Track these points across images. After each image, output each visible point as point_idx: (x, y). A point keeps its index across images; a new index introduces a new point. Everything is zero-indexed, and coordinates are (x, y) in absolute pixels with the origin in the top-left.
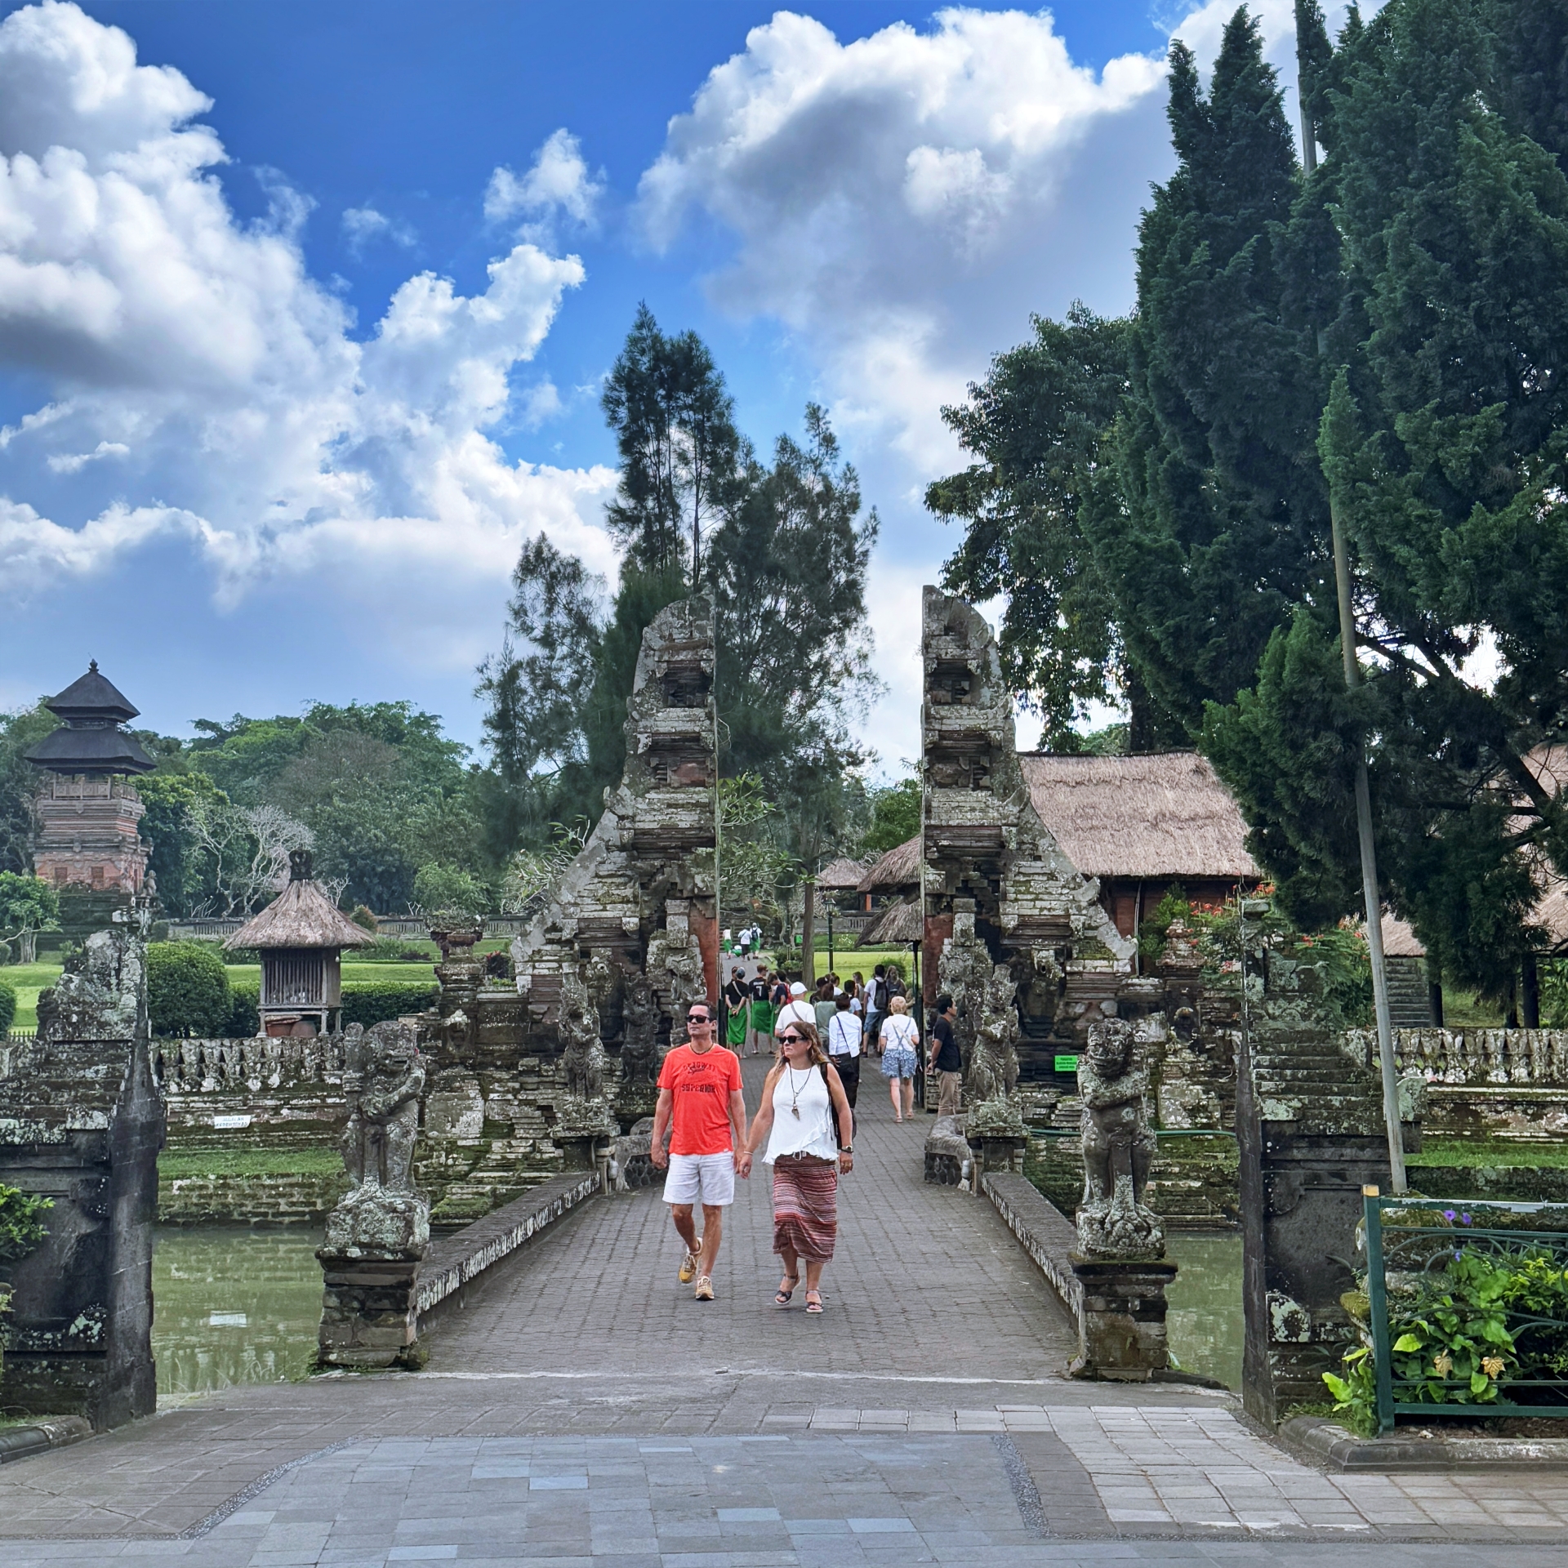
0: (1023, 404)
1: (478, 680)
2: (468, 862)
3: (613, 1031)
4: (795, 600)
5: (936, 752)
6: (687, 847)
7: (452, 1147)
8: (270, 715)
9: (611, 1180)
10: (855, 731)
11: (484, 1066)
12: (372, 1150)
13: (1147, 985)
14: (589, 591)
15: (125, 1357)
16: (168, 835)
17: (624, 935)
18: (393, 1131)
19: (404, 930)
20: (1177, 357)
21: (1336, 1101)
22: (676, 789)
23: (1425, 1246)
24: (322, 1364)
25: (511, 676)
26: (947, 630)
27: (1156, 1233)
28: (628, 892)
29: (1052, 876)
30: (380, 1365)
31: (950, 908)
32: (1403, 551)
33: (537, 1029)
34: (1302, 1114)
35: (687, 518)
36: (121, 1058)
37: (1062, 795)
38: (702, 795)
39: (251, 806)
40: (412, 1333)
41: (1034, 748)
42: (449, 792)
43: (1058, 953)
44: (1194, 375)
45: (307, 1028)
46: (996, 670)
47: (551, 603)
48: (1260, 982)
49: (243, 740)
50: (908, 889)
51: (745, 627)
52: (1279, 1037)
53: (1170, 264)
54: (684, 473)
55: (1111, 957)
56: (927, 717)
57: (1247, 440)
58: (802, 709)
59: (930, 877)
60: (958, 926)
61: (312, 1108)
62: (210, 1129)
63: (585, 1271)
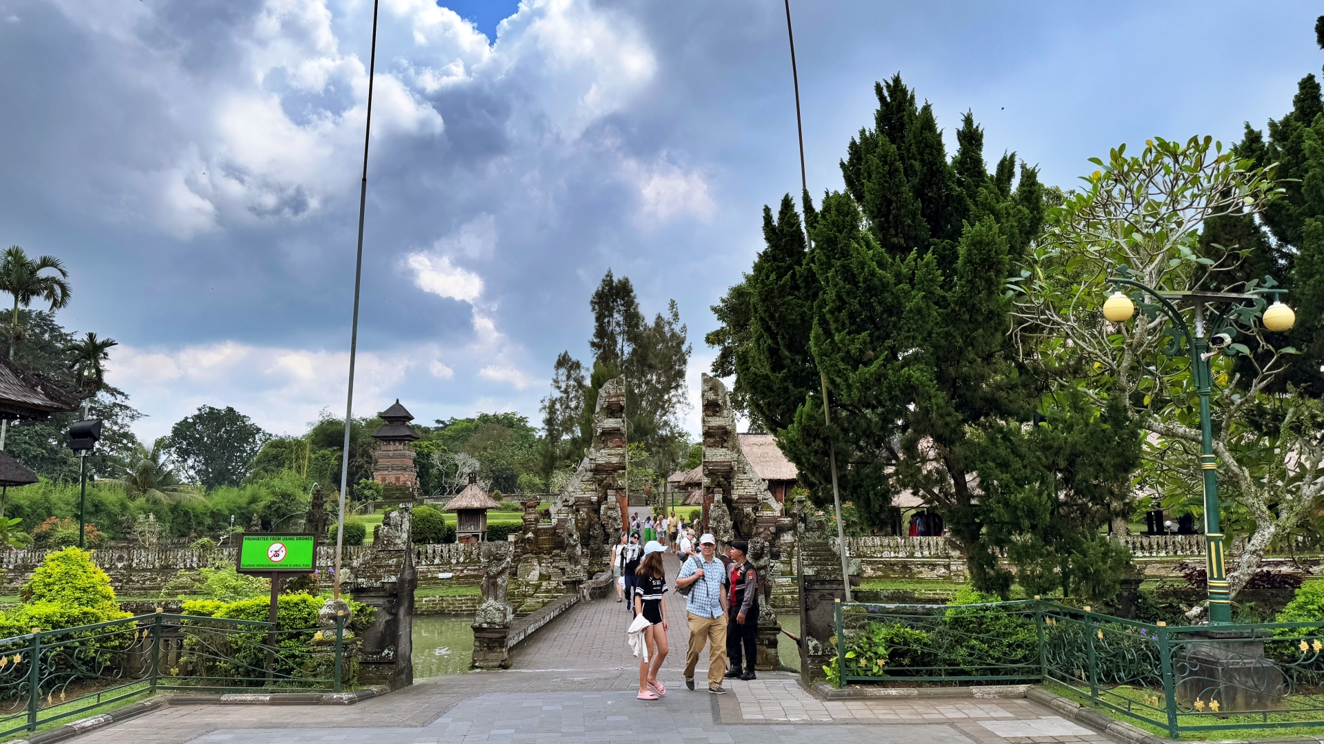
0: (740, 305)
1: (541, 406)
2: (537, 473)
3: (586, 540)
4: (659, 376)
5: (707, 434)
6: (615, 470)
7: (528, 584)
8: (463, 418)
9: (584, 597)
10: (681, 425)
11: (540, 553)
12: (492, 588)
13: (787, 520)
14: (583, 373)
15: (403, 664)
16: (424, 464)
17: (592, 503)
18: (499, 581)
19: (513, 499)
20: (765, 311)
21: (830, 568)
22: (611, 449)
23: (857, 620)
24: (473, 667)
25: (553, 403)
26: (711, 389)
27: (773, 616)
28: (594, 487)
29: (750, 480)
30: (493, 667)
31: (713, 492)
32: (838, 380)
33: (560, 539)
34: (818, 573)
35: (619, 346)
36: (401, 556)
37: (755, 449)
38: (621, 451)
39: (456, 453)
40: (506, 655)
41: (746, 431)
42: (531, 446)
43: (753, 509)
44: (772, 317)
45: (474, 540)
46: (729, 403)
47: (569, 377)
48: (803, 525)
49: (453, 427)
50: (698, 485)
51: (639, 386)
52: (810, 545)
53: (763, 280)
54: (617, 329)
55: (773, 510)
56: (704, 421)
57: (790, 339)
58: (661, 416)
59: (706, 481)
60: (716, 499)
61: (475, 570)
62: (437, 578)
63: (571, 632)
